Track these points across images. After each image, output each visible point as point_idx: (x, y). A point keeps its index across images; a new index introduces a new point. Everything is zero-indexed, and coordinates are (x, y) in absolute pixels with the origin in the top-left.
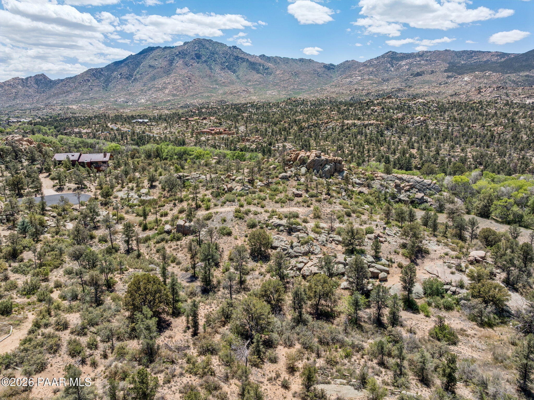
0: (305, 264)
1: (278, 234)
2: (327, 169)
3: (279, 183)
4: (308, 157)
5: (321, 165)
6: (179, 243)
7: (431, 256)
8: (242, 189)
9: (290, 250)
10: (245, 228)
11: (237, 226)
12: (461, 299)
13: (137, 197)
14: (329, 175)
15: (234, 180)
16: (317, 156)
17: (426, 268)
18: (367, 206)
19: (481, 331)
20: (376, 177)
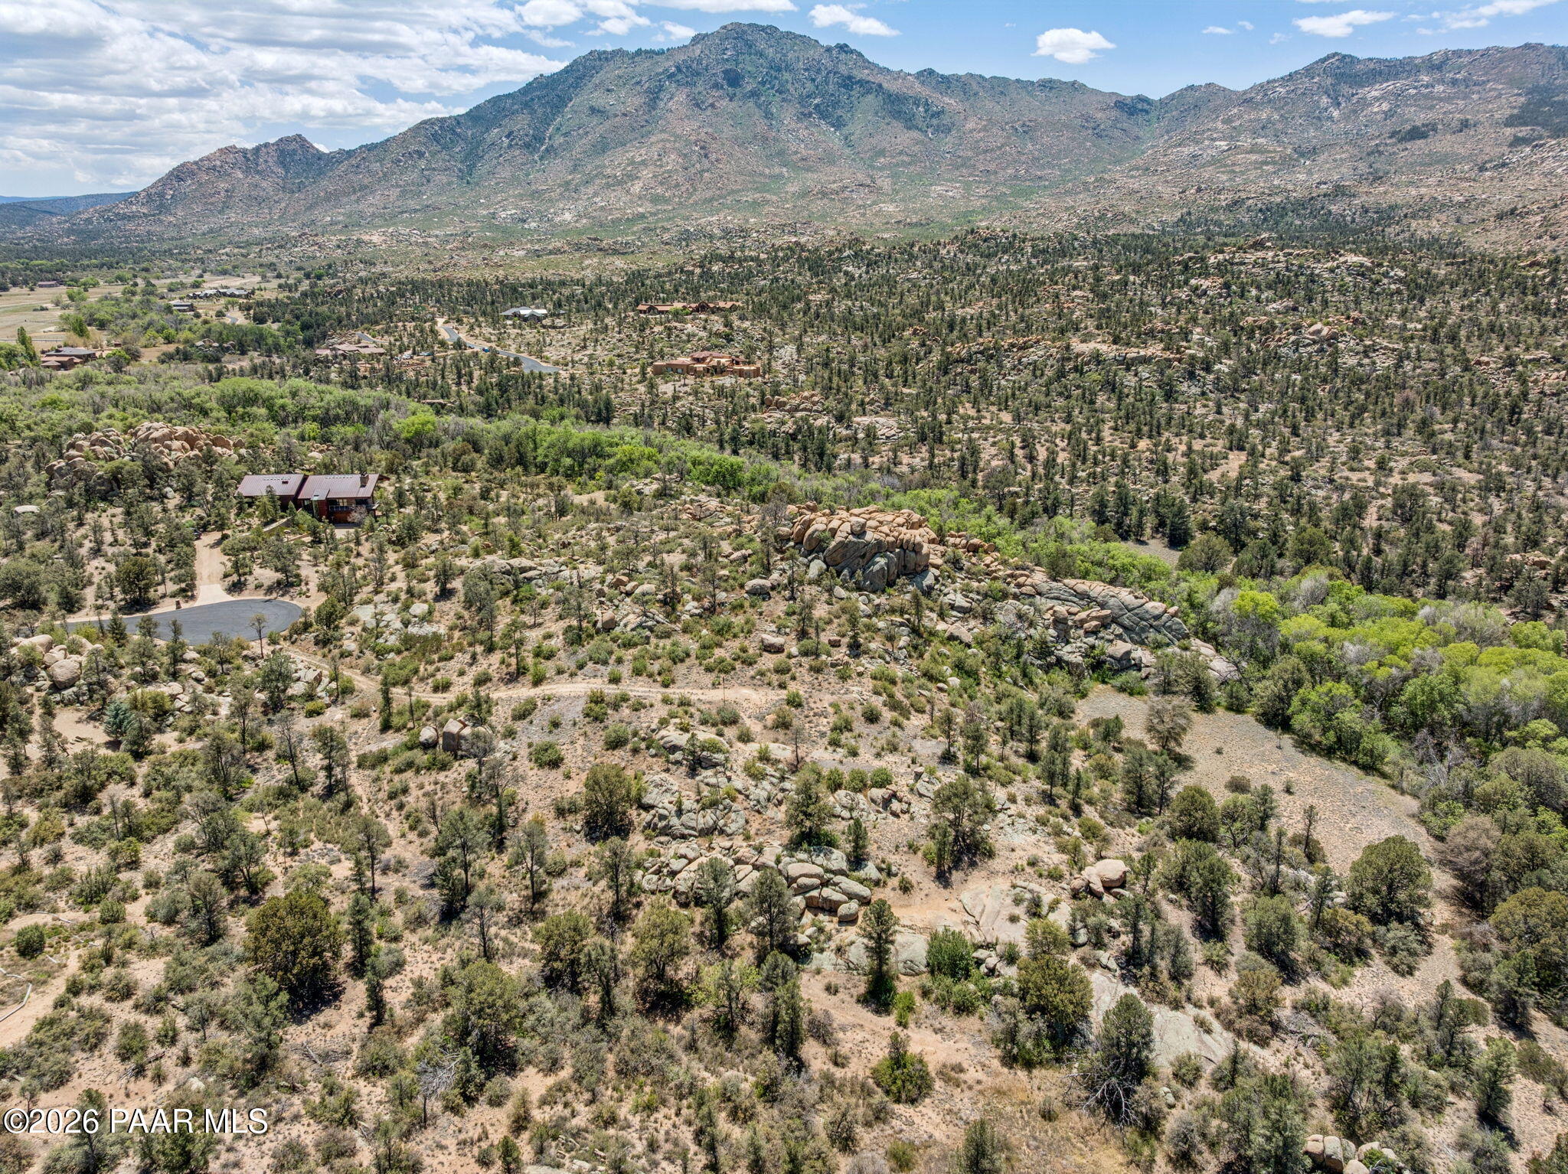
0: (690, 862)
1: (667, 770)
2: (876, 567)
3: (742, 606)
4: (834, 532)
5: (863, 556)
6: (441, 777)
7: (995, 864)
8: (640, 626)
9: (674, 821)
10: (598, 747)
11: (581, 741)
12: (995, 991)
13: (398, 625)
14: (882, 583)
15: (628, 594)
16: (853, 533)
17: (966, 896)
18: (955, 681)
19: (998, 1075)
20: (1019, 586)
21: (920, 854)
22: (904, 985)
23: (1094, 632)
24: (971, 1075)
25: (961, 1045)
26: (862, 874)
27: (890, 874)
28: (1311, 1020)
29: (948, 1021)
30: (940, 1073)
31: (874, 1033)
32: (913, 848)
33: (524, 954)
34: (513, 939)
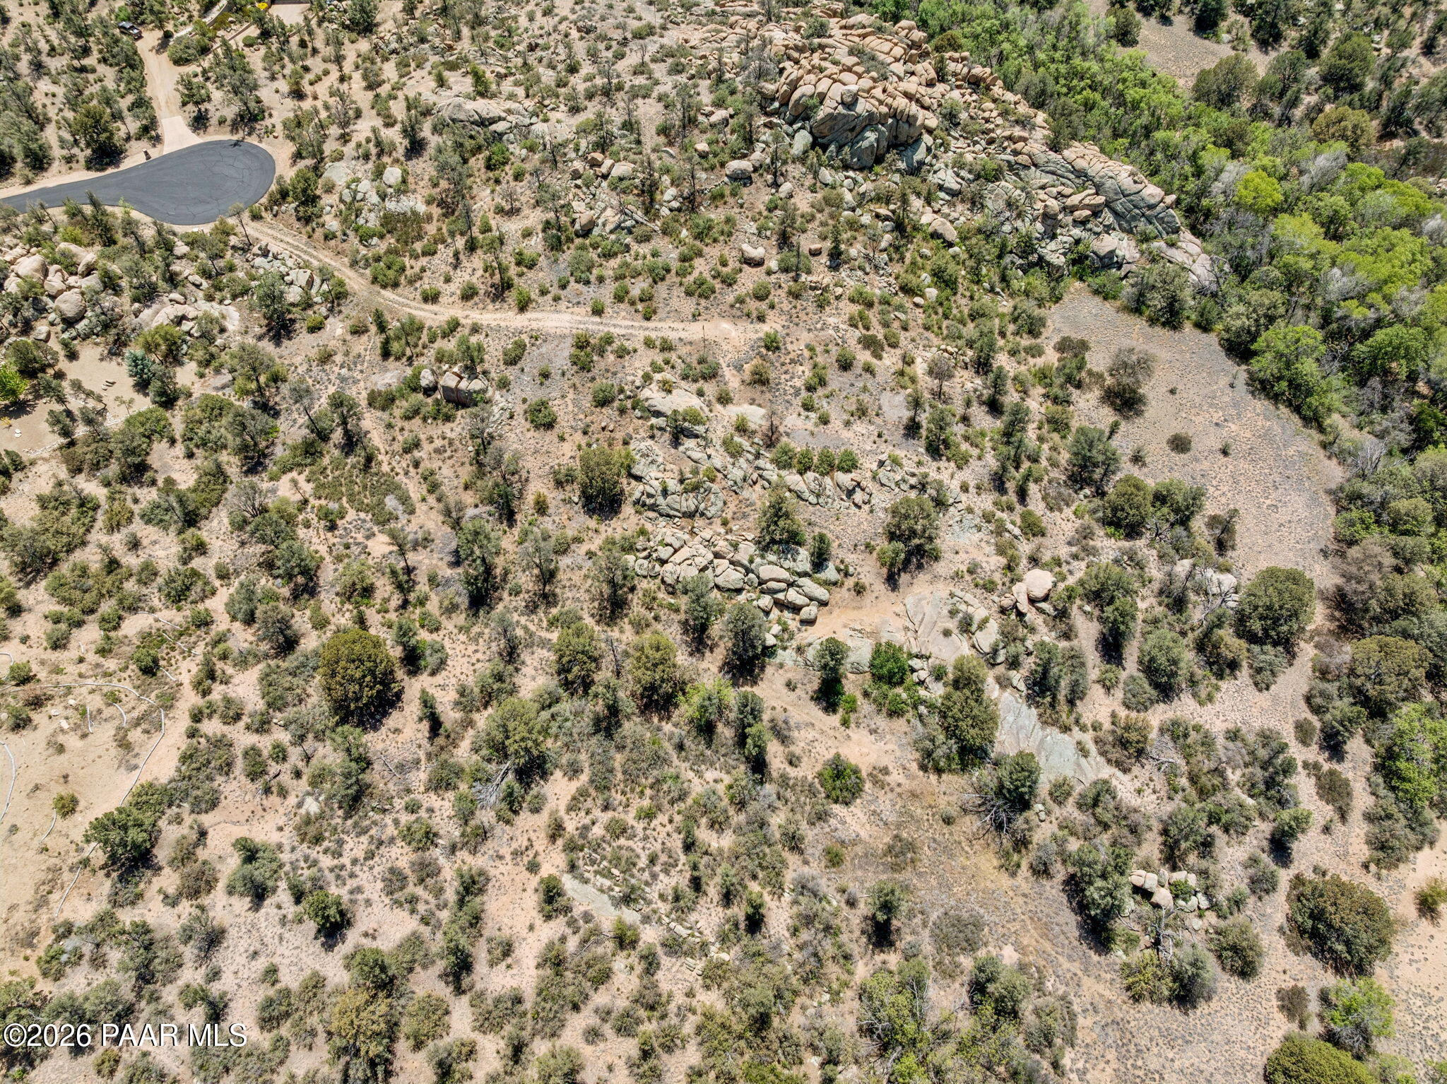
0: (676, 551)
1: (652, 437)
2: (865, 144)
3: (722, 196)
4: (822, 97)
5: (852, 130)
6: (446, 428)
7: (941, 568)
8: (618, 227)
9: (660, 500)
10: (587, 402)
11: (571, 395)
13: (375, 199)
14: (869, 160)
15: (605, 177)
16: (843, 103)
17: (910, 600)
18: (932, 293)
19: (914, 778)
20: (1016, 153)
21: (875, 554)
22: (852, 685)
23: (1082, 223)
24: (895, 777)
25: (890, 747)
26: (822, 576)
27: (847, 574)
28: (1171, 744)
29: (881, 722)
30: (870, 775)
31: (822, 732)
32: (869, 548)
33: (544, 643)
34: (532, 628)
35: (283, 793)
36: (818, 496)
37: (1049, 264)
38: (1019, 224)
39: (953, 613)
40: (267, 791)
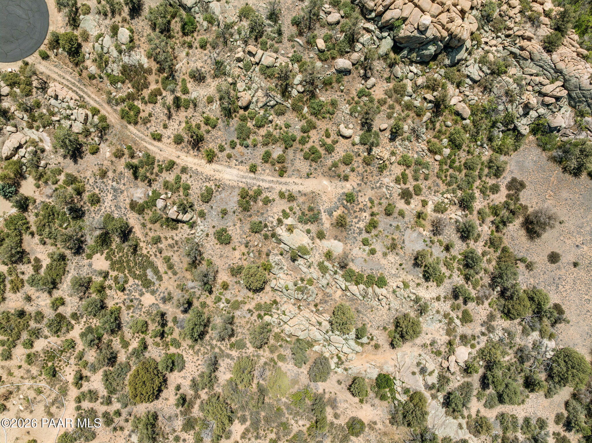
0: (291, 319)
1: (281, 254)
2: (427, 52)
3: (331, 82)
4: (404, 21)
5: (421, 43)
6: (173, 234)
7: (418, 341)
8: (265, 105)
10: (247, 229)
13: (115, 52)
14: (427, 59)
15: (257, 64)
16: (418, 29)
17: (400, 354)
18: (447, 151)
19: (387, 426)
20: (522, 49)
21: (387, 332)
23: (547, 105)
24: (379, 426)
25: (379, 412)
26: (360, 341)
27: (372, 340)
28: (499, 424)
29: (377, 401)
30: (368, 424)
31: (351, 404)
32: (385, 328)
33: (228, 356)
34: (223, 348)
35: (122, 429)
36: (364, 297)
37: (519, 131)
38: (509, 106)
39: (418, 364)
40: (115, 429)
